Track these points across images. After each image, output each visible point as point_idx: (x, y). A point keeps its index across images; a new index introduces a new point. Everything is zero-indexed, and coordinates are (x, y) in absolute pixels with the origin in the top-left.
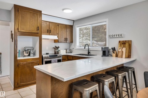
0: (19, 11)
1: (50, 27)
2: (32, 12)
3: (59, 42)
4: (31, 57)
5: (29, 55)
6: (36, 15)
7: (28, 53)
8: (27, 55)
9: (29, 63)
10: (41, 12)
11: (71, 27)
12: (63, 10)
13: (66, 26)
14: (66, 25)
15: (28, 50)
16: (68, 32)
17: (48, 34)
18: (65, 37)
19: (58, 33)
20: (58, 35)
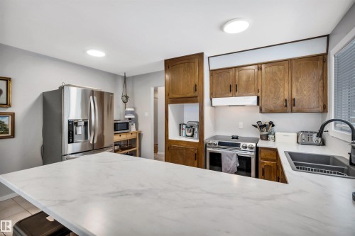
0: (170, 67)
1: (237, 77)
2: (186, 61)
3: (264, 111)
5: (192, 136)
6: (192, 64)
7: (190, 132)
8: (190, 134)
9: (183, 148)
10: (201, 55)
11: (322, 59)
13: (291, 63)
15: (192, 127)
16: (300, 80)
17: (231, 95)
18: (287, 96)
19: (260, 88)
20: (259, 94)
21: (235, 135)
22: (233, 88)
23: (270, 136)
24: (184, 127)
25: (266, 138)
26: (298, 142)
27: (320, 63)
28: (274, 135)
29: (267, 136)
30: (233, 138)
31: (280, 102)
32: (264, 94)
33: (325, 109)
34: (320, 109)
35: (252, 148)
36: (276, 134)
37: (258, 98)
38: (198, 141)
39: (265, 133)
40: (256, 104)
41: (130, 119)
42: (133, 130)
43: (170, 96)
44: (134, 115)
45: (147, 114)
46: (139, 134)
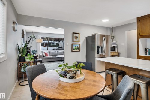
0: (140, 20)
24: (148, 50)
41: (114, 46)
42: (116, 51)
43: (140, 35)
44: (116, 44)
45: (123, 44)
46: (119, 53)
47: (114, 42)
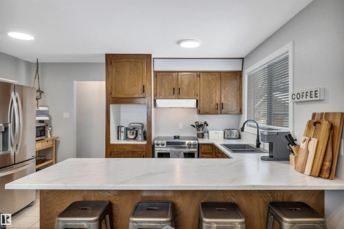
0: (113, 63)
1: (179, 81)
2: (133, 60)
3: (201, 112)
4: (139, 141)
5: (134, 139)
6: (140, 64)
7: (133, 134)
8: (133, 137)
10: (149, 56)
11: (238, 75)
12: (179, 42)
13: (220, 75)
14: (220, 73)
15: (134, 129)
16: (226, 89)
17: (174, 97)
18: (218, 101)
19: (198, 92)
20: (198, 98)
21: (176, 135)
22: (176, 91)
23: (205, 134)
24: (123, 129)
25: (202, 136)
26: (224, 138)
27: (238, 77)
28: (208, 132)
29: (203, 135)
30: (175, 138)
31: (213, 105)
32: (201, 98)
33: (241, 112)
34: (238, 111)
35: (195, 145)
36: (210, 132)
37: (197, 101)
38: (145, 143)
39: (201, 132)
40: (195, 106)
41: (41, 122)
42: (49, 136)
43: (112, 96)
44: (48, 116)
45: (66, 115)
46: (56, 141)
47: (41, 109)
